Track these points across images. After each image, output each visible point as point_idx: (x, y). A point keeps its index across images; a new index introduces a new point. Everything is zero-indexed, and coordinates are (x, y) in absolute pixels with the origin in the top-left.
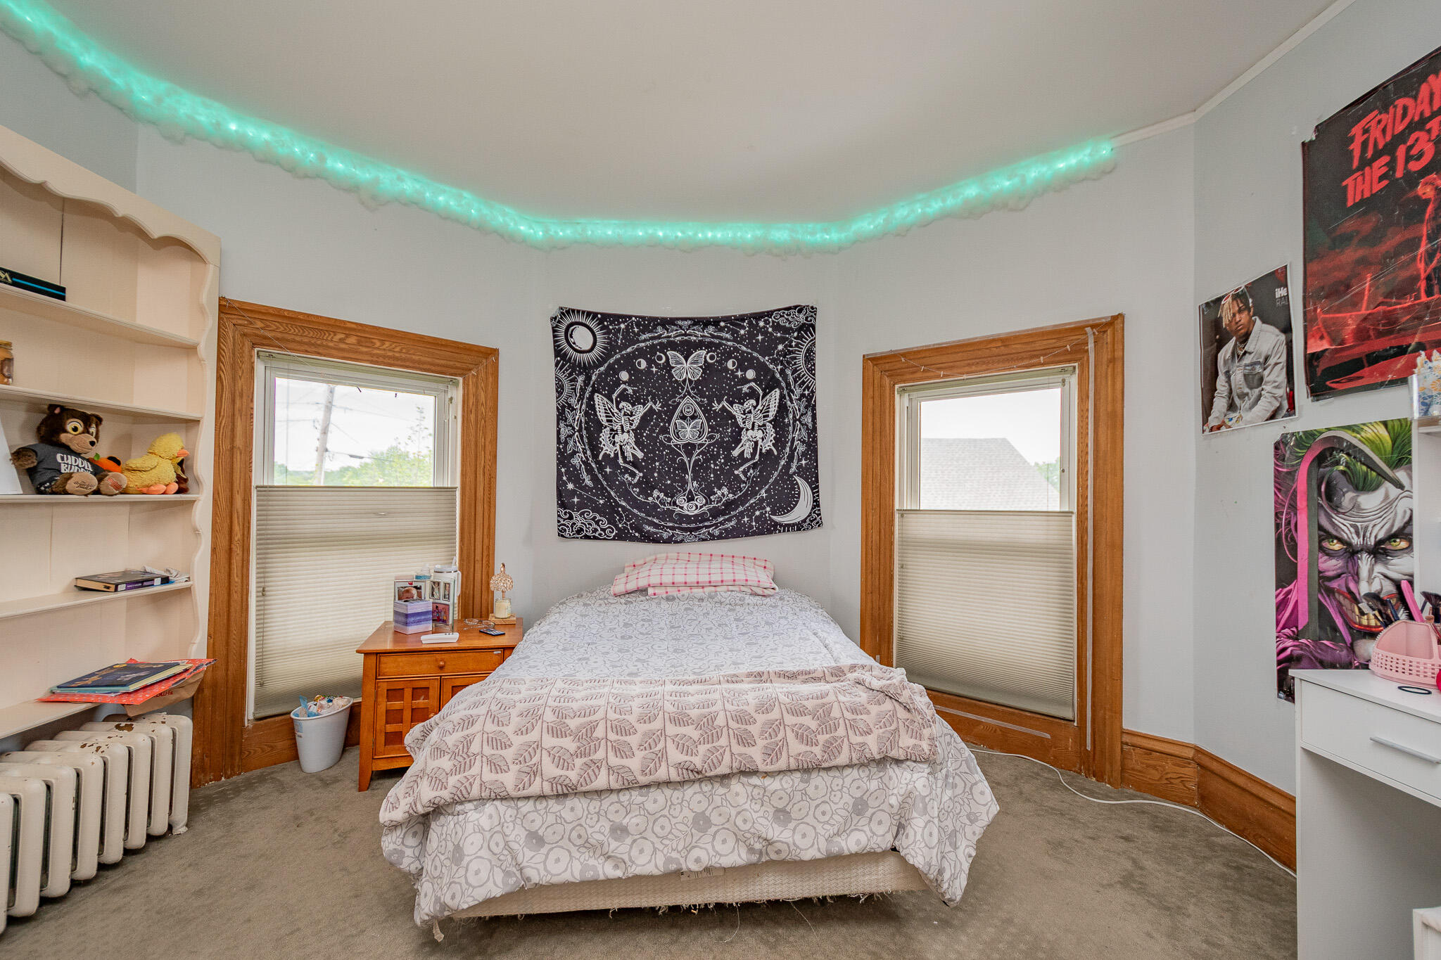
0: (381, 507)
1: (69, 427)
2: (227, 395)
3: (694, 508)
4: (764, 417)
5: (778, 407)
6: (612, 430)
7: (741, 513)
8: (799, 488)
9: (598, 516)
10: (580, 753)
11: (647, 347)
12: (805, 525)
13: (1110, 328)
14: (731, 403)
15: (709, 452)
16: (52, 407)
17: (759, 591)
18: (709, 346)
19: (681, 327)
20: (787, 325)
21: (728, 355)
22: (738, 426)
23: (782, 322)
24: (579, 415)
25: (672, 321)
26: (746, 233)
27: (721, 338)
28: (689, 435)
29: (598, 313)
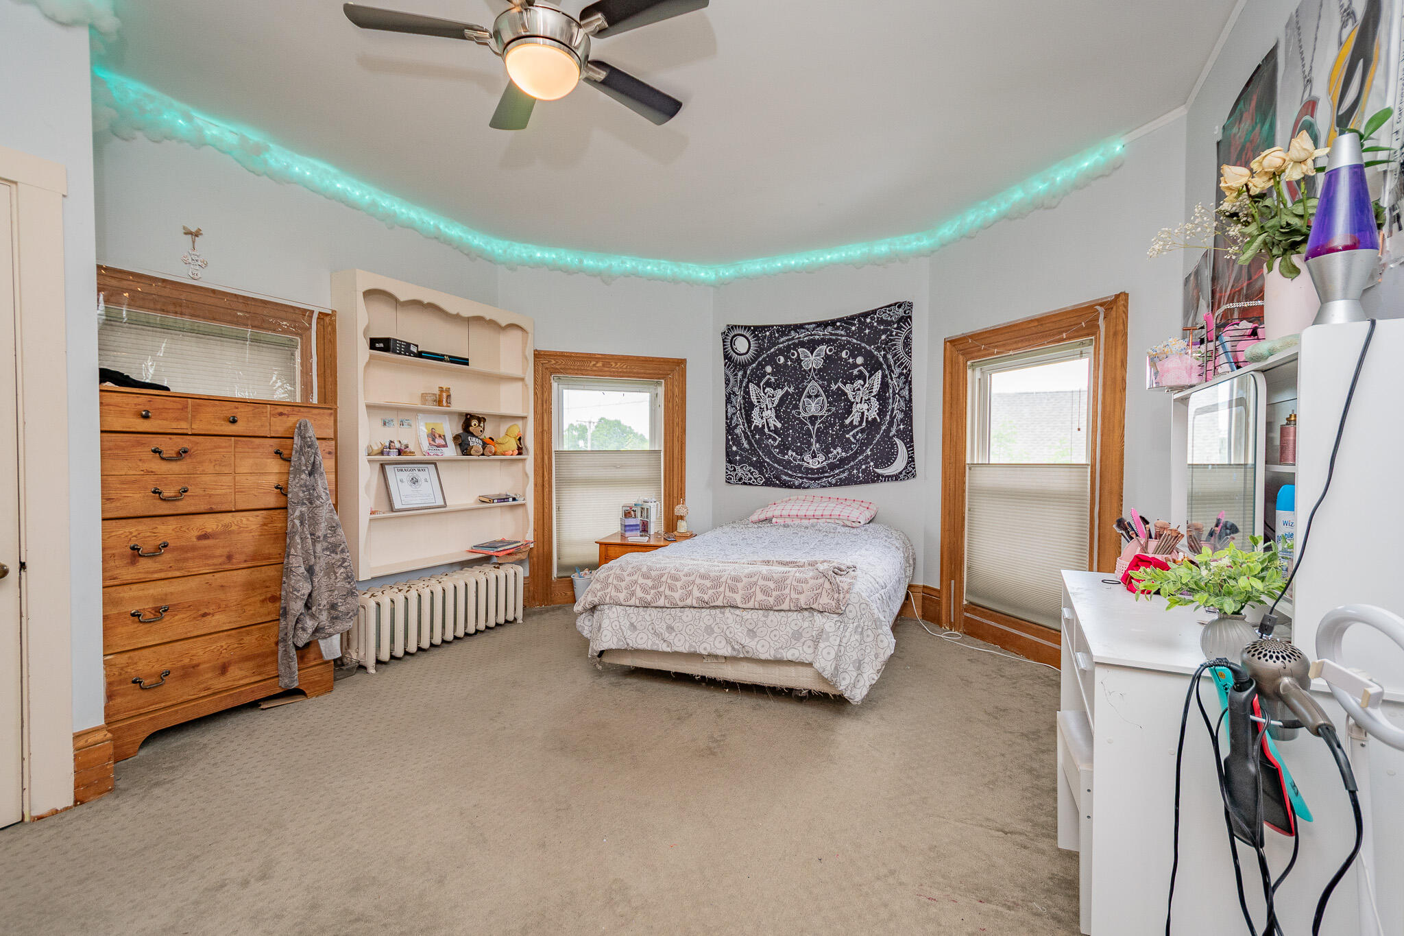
0: (618, 463)
1: (473, 424)
2: (540, 402)
3: (817, 463)
4: (869, 393)
5: (881, 384)
6: (760, 408)
7: (852, 467)
8: (897, 447)
9: (752, 469)
10: (654, 587)
11: (784, 347)
12: (902, 476)
13: (1116, 305)
14: (845, 384)
15: (827, 421)
16: (467, 414)
17: (849, 524)
18: (828, 342)
19: (808, 330)
20: (889, 319)
21: (842, 347)
22: (850, 401)
23: (885, 316)
24: (740, 399)
25: (801, 326)
26: (854, 251)
27: (837, 335)
28: (813, 409)
29: (751, 326)
